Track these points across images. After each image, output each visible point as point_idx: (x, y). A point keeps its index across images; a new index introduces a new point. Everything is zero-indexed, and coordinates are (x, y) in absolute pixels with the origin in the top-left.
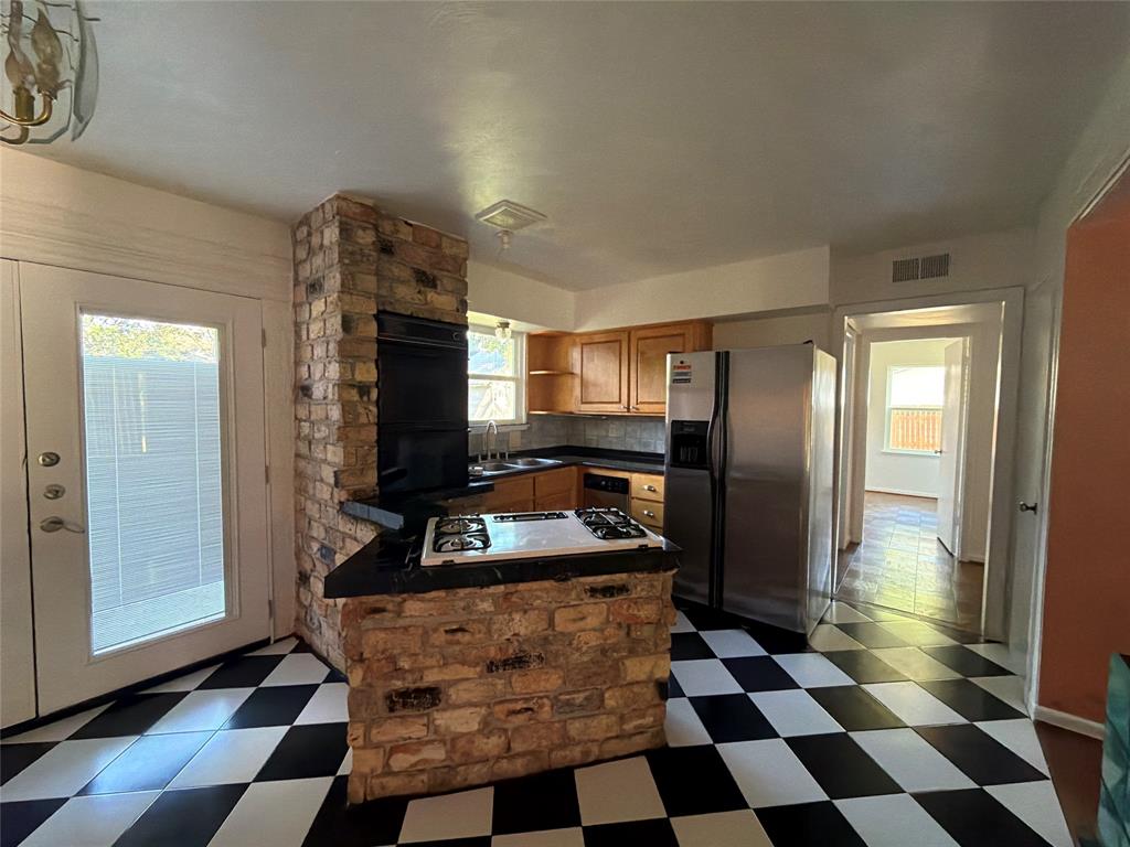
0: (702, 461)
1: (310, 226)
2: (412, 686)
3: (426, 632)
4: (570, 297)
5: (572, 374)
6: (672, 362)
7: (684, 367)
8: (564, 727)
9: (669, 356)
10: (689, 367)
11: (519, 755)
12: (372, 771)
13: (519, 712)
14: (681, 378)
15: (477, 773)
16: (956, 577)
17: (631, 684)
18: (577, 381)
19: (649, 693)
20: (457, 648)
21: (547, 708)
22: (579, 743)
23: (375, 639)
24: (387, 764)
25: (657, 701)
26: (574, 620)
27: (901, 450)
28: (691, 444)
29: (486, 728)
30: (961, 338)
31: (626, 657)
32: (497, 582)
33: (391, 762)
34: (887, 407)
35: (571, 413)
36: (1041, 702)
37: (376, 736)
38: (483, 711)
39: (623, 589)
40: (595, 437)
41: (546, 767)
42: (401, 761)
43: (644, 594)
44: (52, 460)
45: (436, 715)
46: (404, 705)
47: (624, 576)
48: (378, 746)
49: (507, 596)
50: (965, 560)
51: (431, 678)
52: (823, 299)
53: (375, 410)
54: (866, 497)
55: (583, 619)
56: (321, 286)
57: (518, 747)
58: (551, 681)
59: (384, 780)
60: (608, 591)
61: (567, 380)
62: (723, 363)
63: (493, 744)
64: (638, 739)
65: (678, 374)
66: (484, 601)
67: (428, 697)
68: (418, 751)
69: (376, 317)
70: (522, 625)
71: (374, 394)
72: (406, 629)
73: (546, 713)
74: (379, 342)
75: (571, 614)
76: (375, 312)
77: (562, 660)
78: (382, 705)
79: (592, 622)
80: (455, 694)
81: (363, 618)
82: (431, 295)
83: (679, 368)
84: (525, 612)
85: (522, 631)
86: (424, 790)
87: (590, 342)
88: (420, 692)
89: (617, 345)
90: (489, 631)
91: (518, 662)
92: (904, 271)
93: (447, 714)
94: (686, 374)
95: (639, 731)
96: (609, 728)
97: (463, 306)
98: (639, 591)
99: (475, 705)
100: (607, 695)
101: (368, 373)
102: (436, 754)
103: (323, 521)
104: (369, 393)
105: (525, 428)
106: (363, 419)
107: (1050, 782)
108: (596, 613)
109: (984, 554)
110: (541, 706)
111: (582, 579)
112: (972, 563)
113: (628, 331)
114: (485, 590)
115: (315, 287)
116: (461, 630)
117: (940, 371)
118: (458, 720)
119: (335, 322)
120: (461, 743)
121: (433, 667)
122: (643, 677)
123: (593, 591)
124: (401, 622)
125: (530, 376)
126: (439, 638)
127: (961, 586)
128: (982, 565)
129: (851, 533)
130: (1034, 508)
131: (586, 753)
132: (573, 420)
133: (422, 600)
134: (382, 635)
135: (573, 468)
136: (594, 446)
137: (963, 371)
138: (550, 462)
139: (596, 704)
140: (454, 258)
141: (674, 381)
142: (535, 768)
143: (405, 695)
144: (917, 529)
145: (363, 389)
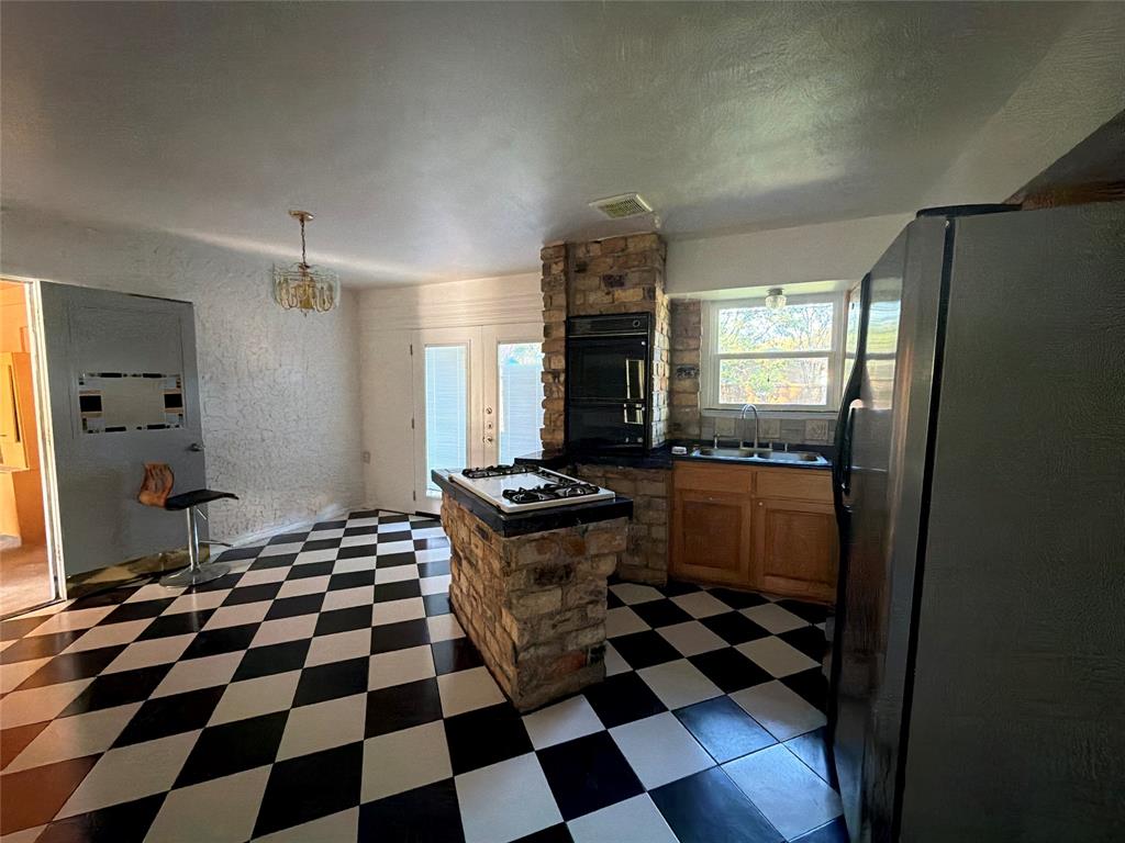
26: (475, 545)
44: (489, 411)
53: (563, 389)
55: (477, 547)
69: (565, 322)
71: (562, 378)
74: (568, 340)
76: (565, 319)
82: (619, 294)
97: (651, 294)
101: (560, 364)
104: (559, 377)
106: (556, 395)
108: (481, 545)
145: (555, 374)
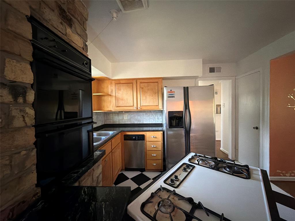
5: (111, 95)
6: (167, 91)
7: (172, 92)
9: (165, 88)
10: (174, 92)
14: (171, 96)
18: (114, 99)
35: (111, 111)
40: (118, 120)
61: (108, 98)
62: (186, 91)
65: (170, 95)
82: (69, 31)
83: (170, 92)
87: (119, 82)
89: (132, 84)
94: (173, 94)
97: (86, 48)
113: (136, 80)
136: (117, 123)
141: (168, 97)
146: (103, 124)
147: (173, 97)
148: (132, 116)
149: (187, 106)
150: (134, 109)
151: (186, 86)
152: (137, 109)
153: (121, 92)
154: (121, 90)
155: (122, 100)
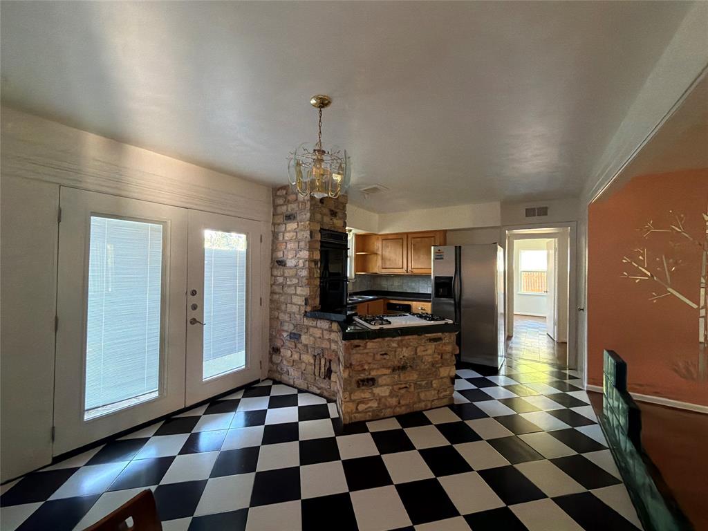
0: (449, 294)
1: (287, 191)
2: (366, 377)
3: (374, 355)
4: (376, 216)
5: (377, 254)
6: (434, 250)
7: (440, 253)
8: (419, 395)
9: (432, 248)
10: (443, 252)
11: (403, 406)
12: (352, 411)
13: (403, 388)
14: (439, 257)
15: (388, 412)
16: (556, 348)
17: (442, 378)
18: (380, 258)
19: (448, 381)
20: (384, 361)
21: (412, 387)
22: (424, 401)
23: (356, 357)
24: (357, 409)
25: (451, 385)
26: (424, 351)
27: (526, 292)
28: (444, 287)
29: (392, 395)
30: (553, 239)
31: (441, 367)
32: (400, 335)
33: (358, 408)
34: (520, 270)
35: (377, 273)
36: (588, 383)
37: (353, 397)
38: (391, 388)
39: (440, 339)
40: (386, 286)
41: (412, 411)
42: (362, 407)
43: (447, 341)
44: (194, 293)
45: (374, 389)
46: (363, 384)
47: (440, 334)
48: (353, 401)
49: (402, 340)
50: (560, 341)
51: (374, 373)
52: (499, 224)
53: (319, 271)
54: (515, 317)
55: (426, 350)
56: (295, 218)
57: (403, 402)
58: (414, 376)
59: (356, 415)
60: (435, 340)
61: (373, 258)
62: (458, 251)
63: (393, 401)
64: (445, 400)
65: (437, 256)
66: (394, 343)
67: (371, 382)
68: (368, 403)
69: (320, 231)
70: (406, 353)
71: (319, 265)
72: (367, 353)
73: (412, 389)
74: (321, 242)
75: (422, 348)
76: (319, 229)
77: (418, 368)
78: (354, 385)
79: (430, 352)
80: (380, 381)
81: (352, 349)
82: (335, 221)
83: (437, 253)
84: (407, 348)
85: (406, 355)
86: (370, 419)
87: (386, 238)
88: (368, 380)
89: (401, 241)
90: (395, 355)
91: (403, 368)
92: (530, 212)
93: (378, 389)
94: (441, 256)
95: (445, 397)
96: (434, 396)
97: (345, 225)
98: (446, 340)
99: (388, 385)
100: (433, 382)
101: (317, 256)
102: (374, 405)
103: (293, 322)
104: (317, 264)
105: (354, 281)
106: (315, 276)
107: (591, 407)
108: (431, 347)
109: (566, 338)
110: (410, 386)
111: (426, 335)
112: (563, 343)
113: (407, 234)
114: (395, 339)
115: (290, 217)
116: (386, 354)
117: (545, 252)
118: (382, 391)
119: (307, 234)
120: (383, 400)
121: (375, 369)
122: (445, 375)
123: (431, 340)
124: (366, 351)
125: (357, 255)
126: (378, 357)
127: (558, 351)
128: (566, 343)
129: (508, 331)
130: (583, 310)
131: (426, 406)
132: (376, 276)
133: (373, 342)
134: (359, 355)
135: (382, 300)
136: (386, 290)
137: (555, 253)
138: (371, 297)
139: (429, 385)
140: (342, 203)
141: (436, 259)
142: (408, 411)
143: (363, 381)
144: (537, 330)
145: (316, 262)
146: (369, 289)
147: (442, 258)
148: (405, 281)
149: (458, 269)
150: (403, 271)
151: (458, 245)
152: (407, 272)
153: (388, 250)
154: (388, 247)
155: (390, 260)
